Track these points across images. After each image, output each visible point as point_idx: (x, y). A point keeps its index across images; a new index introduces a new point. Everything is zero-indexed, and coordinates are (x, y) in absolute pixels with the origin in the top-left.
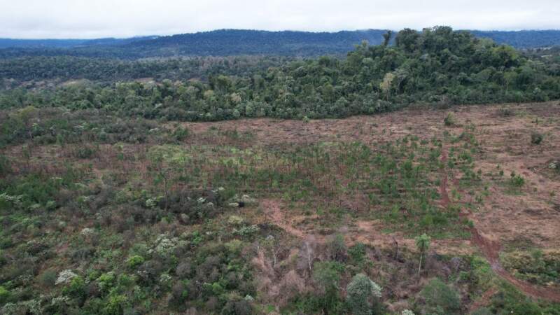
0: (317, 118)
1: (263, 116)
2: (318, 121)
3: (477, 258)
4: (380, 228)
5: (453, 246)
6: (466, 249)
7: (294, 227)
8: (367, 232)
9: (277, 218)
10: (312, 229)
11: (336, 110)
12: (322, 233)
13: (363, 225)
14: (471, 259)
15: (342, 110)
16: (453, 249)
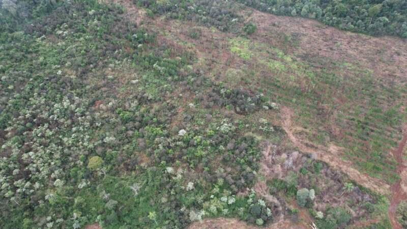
0: (354, 32)
1: (313, 19)
2: (353, 34)
3: (384, 199)
4: (341, 154)
5: (376, 185)
6: (384, 190)
7: (293, 134)
8: (332, 154)
9: (286, 125)
10: (302, 139)
11: (373, 29)
12: (307, 145)
13: (333, 148)
14: (380, 198)
15: (378, 30)
16: (375, 186)
